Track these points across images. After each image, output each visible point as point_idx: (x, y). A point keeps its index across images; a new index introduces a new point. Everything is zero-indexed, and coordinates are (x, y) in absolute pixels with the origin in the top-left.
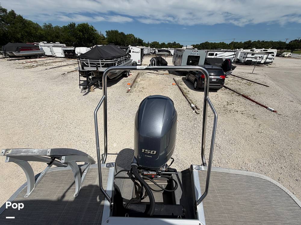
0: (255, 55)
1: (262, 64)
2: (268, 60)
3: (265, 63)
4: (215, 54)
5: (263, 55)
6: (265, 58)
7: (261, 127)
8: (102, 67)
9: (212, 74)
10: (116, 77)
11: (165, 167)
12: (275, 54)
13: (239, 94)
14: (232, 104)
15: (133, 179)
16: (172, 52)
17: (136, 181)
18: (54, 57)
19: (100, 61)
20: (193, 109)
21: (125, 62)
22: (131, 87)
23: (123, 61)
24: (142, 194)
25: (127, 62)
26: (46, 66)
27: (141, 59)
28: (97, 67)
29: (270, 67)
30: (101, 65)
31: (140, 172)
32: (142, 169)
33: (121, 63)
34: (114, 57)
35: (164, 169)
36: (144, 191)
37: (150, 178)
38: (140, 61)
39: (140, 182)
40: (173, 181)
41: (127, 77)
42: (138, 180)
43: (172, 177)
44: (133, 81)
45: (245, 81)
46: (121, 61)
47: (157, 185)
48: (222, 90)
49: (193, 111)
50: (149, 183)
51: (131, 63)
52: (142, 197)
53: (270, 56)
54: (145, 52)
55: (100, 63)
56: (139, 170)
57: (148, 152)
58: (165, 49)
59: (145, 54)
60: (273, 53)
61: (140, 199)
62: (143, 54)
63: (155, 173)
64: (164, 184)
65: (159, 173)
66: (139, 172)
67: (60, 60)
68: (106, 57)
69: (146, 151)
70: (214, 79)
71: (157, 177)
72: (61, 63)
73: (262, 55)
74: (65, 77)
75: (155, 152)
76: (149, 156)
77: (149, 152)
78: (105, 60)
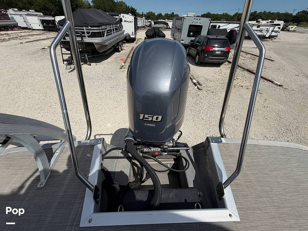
0: (260, 27)
1: (267, 38)
2: (273, 34)
3: (271, 37)
4: (217, 27)
5: (269, 28)
6: (270, 31)
7: (267, 102)
8: (88, 37)
9: (216, 46)
10: (106, 51)
11: (171, 142)
12: (281, 27)
13: (244, 69)
14: (237, 79)
15: (129, 159)
16: (170, 24)
17: (133, 161)
18: (30, 29)
19: (85, 29)
20: (195, 84)
21: (117, 32)
22: (125, 63)
23: (113, 31)
24: (142, 177)
25: (118, 33)
26: (21, 40)
27: (135, 31)
28: (82, 37)
29: (274, 42)
30: (86, 35)
31: (139, 149)
32: (141, 144)
33: (112, 34)
34: (101, 23)
35: (171, 144)
36: (145, 172)
37: (153, 156)
38: (134, 33)
39: (139, 162)
40: (183, 159)
41: (120, 52)
42: (136, 160)
43: (180, 154)
44: (126, 56)
45: (249, 56)
46: (111, 30)
47: (163, 165)
48: (226, 65)
49: (195, 87)
50: (151, 162)
51: (123, 34)
52: (143, 180)
53: (276, 29)
54: (140, 24)
55: (85, 31)
56: (136, 147)
57: (148, 118)
58: (162, 20)
59: (139, 27)
60: (279, 25)
61: (140, 182)
62: (137, 27)
63: (159, 149)
64: (170, 162)
65: (164, 149)
66: (137, 149)
67: (38, 32)
68: (92, 24)
69: (146, 116)
70: (218, 51)
71: (162, 155)
72: (40, 36)
73: (267, 28)
74: (45, 52)
75: (160, 118)
76: (150, 125)
77: (150, 119)
78: (91, 27)
